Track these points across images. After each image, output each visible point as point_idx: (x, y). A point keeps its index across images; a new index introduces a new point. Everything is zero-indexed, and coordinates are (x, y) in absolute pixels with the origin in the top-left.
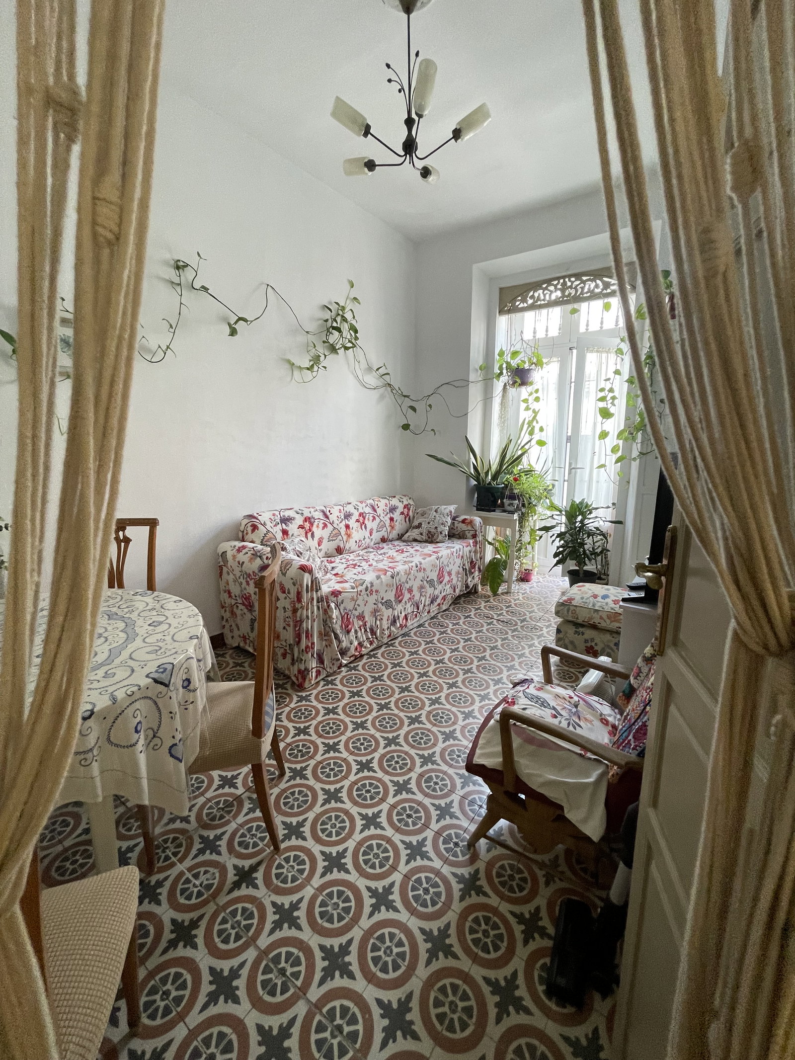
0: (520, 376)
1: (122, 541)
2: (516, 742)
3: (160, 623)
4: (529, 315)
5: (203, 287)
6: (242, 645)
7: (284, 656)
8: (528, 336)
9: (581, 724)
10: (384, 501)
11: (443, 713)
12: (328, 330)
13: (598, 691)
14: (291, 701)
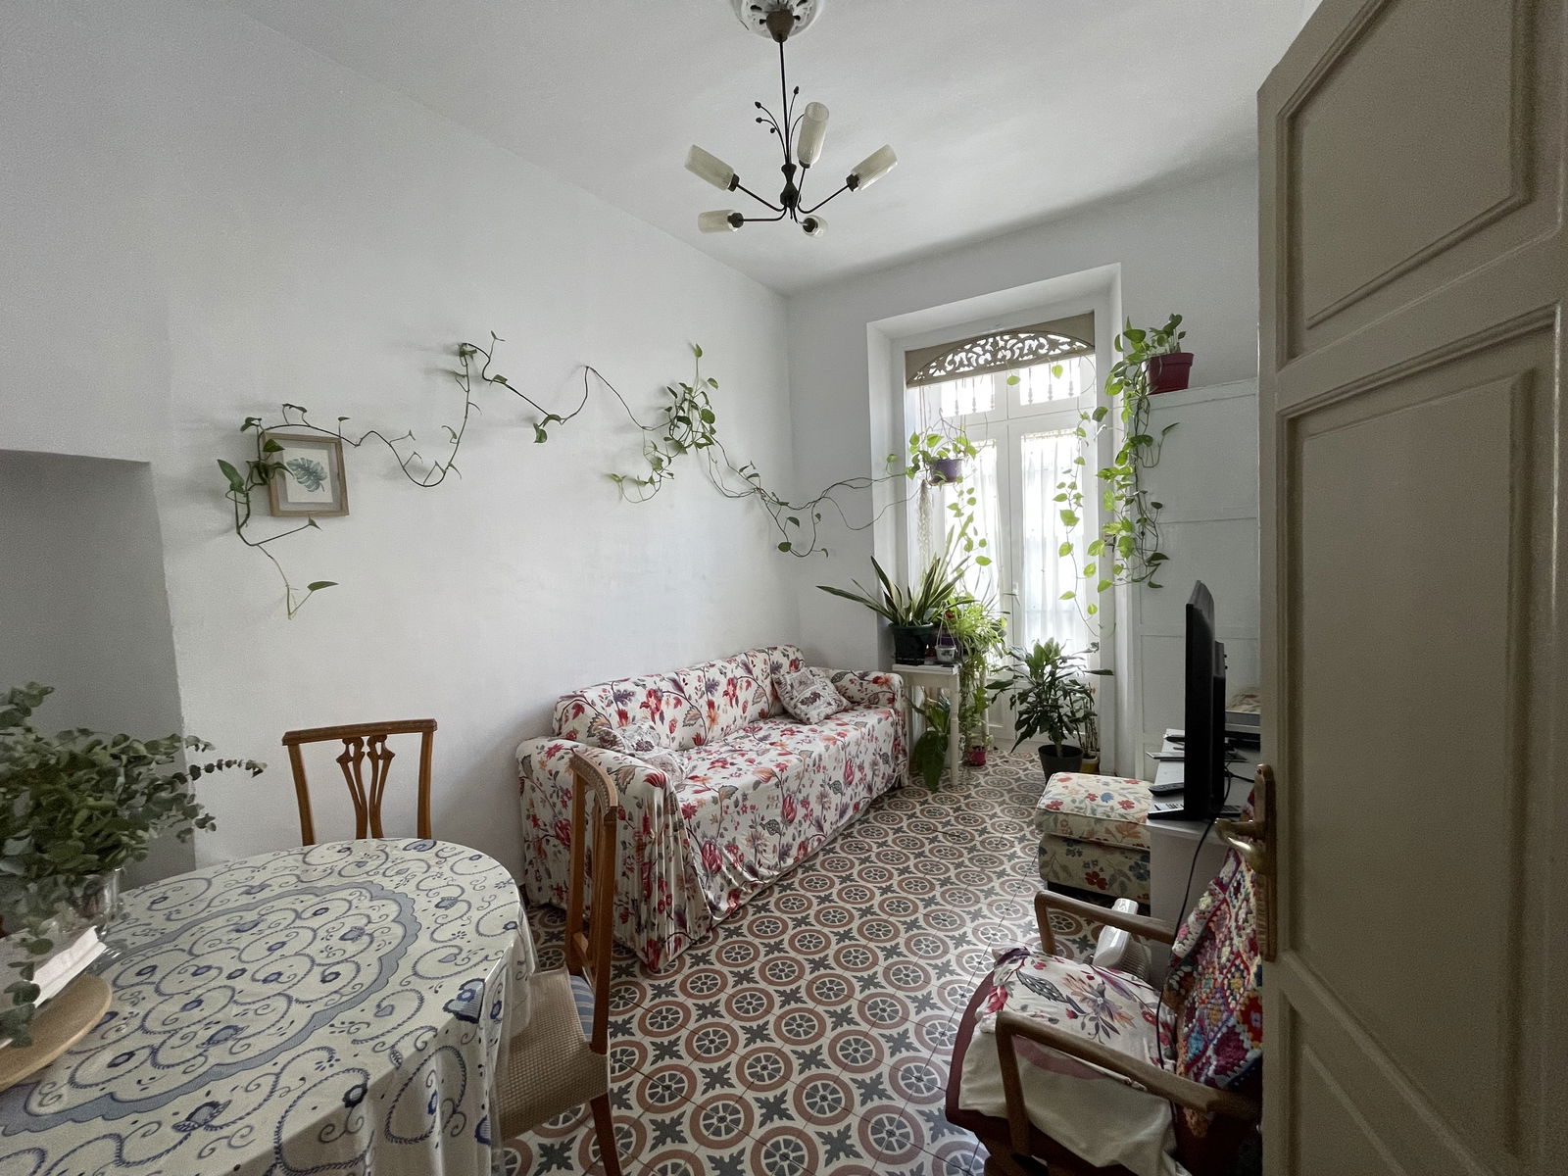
0: (944, 471)
1: (379, 757)
2: (1023, 1064)
3: (454, 901)
4: (947, 387)
5: (498, 377)
6: (555, 901)
7: (624, 918)
8: (948, 412)
9: (1116, 1024)
10: (762, 656)
11: (884, 1002)
12: (672, 421)
13: (1126, 962)
14: (643, 997)
